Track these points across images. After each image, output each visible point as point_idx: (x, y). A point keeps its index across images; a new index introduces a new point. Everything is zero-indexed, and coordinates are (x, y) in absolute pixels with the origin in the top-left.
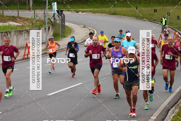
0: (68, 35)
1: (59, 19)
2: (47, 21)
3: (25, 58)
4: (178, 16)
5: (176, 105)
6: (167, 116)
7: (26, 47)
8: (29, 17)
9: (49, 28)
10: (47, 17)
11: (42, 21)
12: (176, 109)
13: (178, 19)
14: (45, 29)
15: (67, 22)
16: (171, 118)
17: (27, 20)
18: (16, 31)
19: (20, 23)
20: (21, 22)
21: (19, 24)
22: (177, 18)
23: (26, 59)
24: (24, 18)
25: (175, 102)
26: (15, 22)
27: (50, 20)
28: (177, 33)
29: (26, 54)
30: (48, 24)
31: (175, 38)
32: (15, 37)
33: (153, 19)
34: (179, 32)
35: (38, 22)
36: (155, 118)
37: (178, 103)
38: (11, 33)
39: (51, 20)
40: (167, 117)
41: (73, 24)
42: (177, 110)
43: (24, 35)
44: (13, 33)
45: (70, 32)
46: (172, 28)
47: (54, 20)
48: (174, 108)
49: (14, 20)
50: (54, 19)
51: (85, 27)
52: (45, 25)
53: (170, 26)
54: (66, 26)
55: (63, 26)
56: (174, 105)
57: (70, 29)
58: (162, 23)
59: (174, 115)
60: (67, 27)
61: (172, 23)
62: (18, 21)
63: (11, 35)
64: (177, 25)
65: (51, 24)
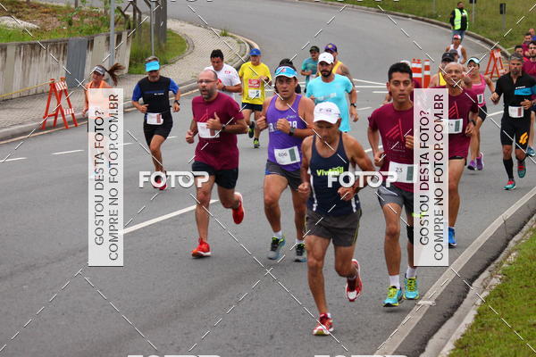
0: (177, 57)
1: (149, 9)
2: (113, 16)
3: (47, 125)
4: (501, 5)
5: (492, 266)
6: (465, 297)
7: (50, 94)
8: (60, 4)
9: (119, 38)
10: (114, 6)
11: (98, 15)
12: (492, 277)
13: (501, 12)
14: (108, 39)
15: (173, 18)
16: (479, 302)
17: (55, 11)
18: (22, 44)
19: (34, 23)
20: (36, 18)
21: (30, 25)
22: (498, 10)
23: (51, 127)
24: (46, 6)
25: (490, 256)
26: (18, 17)
27: (123, 13)
28: (498, 55)
29: (50, 113)
30: (115, 24)
31: (491, 69)
32: (19, 62)
33: (428, 12)
34: (503, 50)
35: (86, 20)
36: (430, 303)
37: (498, 260)
38: (5, 50)
39: (126, 13)
40: (466, 301)
41: (190, 25)
42: (495, 281)
43: (45, 56)
44: (11, 51)
45: (182, 50)
46: (483, 41)
47: (134, 15)
48: (486, 274)
49: (15, 13)
50: (136, 9)
51: (225, 35)
52: (109, 27)
53: (478, 33)
54: (171, 31)
55: (162, 32)
56: (488, 265)
57: (182, 39)
58: (453, 25)
59: (486, 294)
60: (174, 34)
61: (483, 25)
62: (28, 16)
63: (6, 56)
64: (497, 29)
65: (127, 25)
